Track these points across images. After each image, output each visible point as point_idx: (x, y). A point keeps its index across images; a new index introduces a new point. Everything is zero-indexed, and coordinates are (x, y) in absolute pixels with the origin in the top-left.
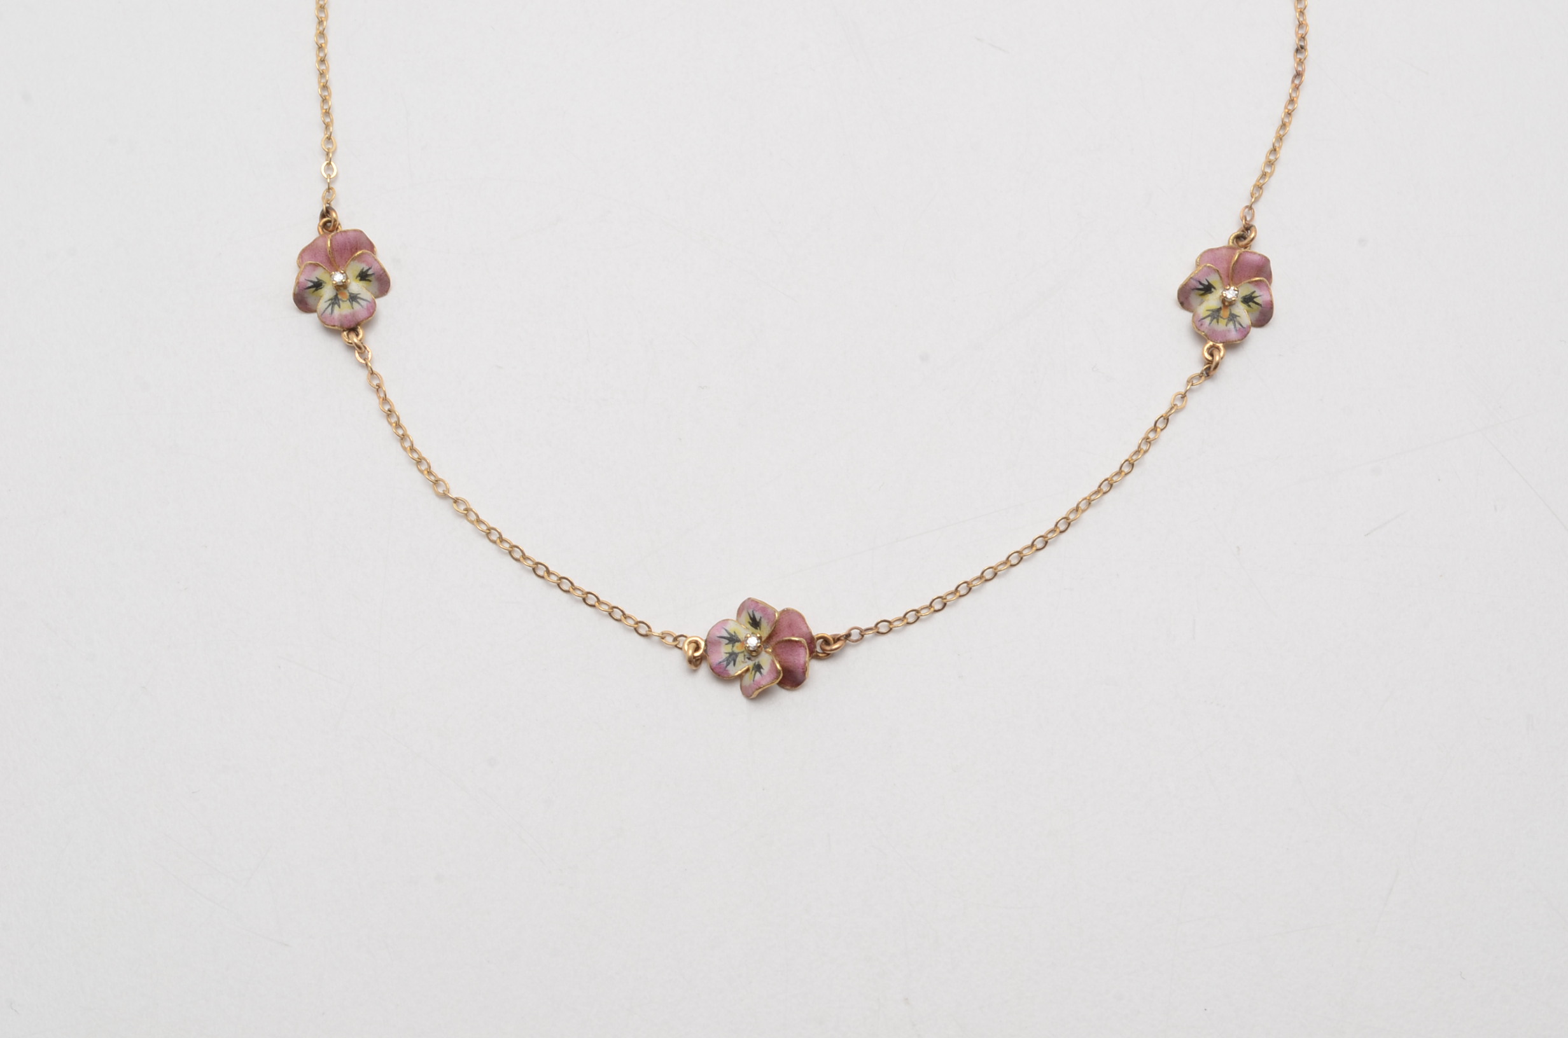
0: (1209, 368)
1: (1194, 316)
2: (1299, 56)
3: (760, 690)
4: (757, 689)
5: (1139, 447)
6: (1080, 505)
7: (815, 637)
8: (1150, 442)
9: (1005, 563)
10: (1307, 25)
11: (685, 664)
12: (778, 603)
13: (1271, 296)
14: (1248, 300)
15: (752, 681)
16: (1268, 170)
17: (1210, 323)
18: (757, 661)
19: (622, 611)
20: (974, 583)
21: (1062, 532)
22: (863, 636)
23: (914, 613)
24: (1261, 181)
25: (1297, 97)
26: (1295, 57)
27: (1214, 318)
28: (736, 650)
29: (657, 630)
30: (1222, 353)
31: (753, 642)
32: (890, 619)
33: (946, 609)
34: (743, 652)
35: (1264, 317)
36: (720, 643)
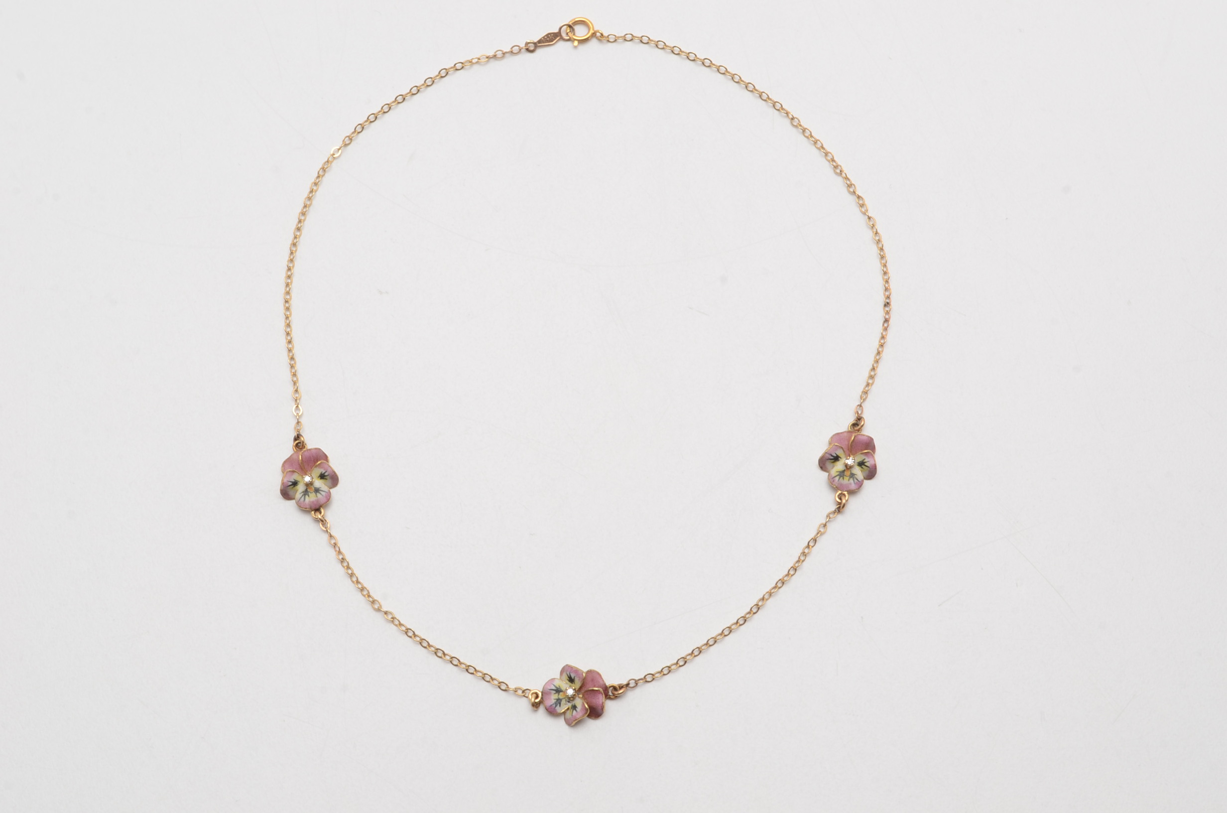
0: (840, 507)
1: (829, 475)
2: (887, 309)
3: (576, 721)
4: (574, 721)
5: (799, 558)
6: (765, 596)
7: (608, 686)
8: (805, 555)
9: (721, 634)
10: (890, 289)
11: (530, 706)
12: (584, 668)
13: (875, 461)
14: (861, 464)
15: (571, 716)
16: (870, 381)
17: (839, 480)
18: (573, 703)
19: (490, 676)
20: (703, 648)
21: (754, 613)
22: (637, 684)
23: (667, 668)
24: (867, 389)
25: (886, 335)
26: (884, 309)
27: (841, 476)
28: (561, 697)
29: (512, 686)
30: (847, 498)
31: (570, 692)
32: (653, 673)
33: (686, 664)
34: (564, 698)
35: (871, 474)
36: (550, 693)
